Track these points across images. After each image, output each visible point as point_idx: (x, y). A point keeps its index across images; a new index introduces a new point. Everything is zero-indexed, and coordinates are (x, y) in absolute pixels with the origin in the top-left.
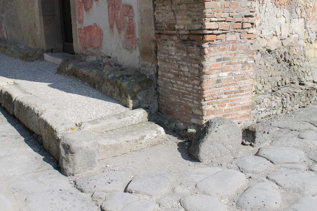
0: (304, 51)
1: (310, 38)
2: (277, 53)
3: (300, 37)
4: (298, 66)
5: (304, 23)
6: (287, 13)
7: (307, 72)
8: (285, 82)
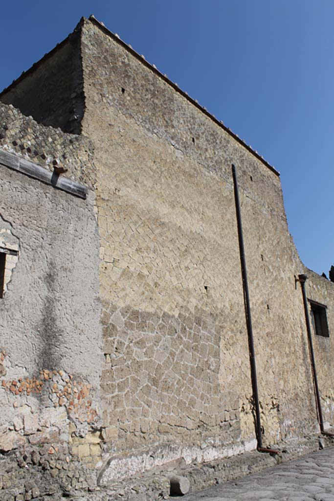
0: (69, 448)
1: (79, 430)
2: (18, 453)
3: (62, 431)
4: (59, 470)
5: (66, 413)
6: (33, 400)
7: (78, 476)
8: (32, 495)
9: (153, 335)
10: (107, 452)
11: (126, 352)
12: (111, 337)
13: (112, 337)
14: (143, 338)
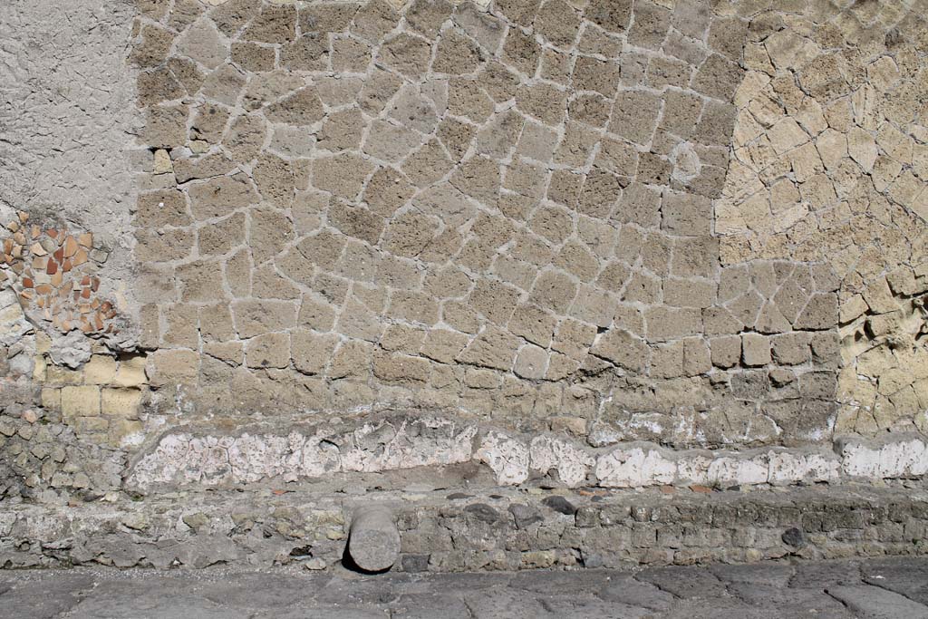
1: (57, 350)
7: (61, 459)
11: (234, 136)
12: (170, 98)
13: (177, 97)
14: (311, 89)
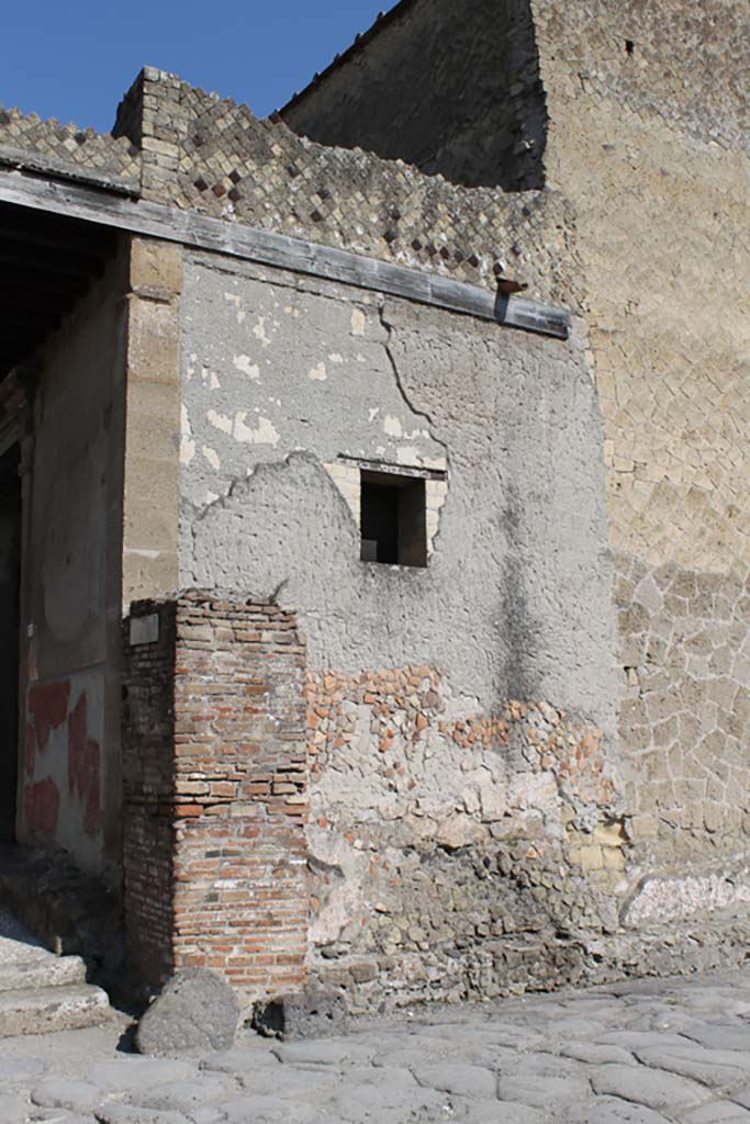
0: (563, 851)
1: (580, 819)
2: (473, 853)
3: (549, 818)
4: (548, 889)
5: (555, 785)
6: (493, 758)
7: (582, 905)
8: (503, 928)
9: (728, 623)
10: (637, 864)
11: (670, 662)
12: (636, 632)
13: (640, 631)
14: (705, 631)
